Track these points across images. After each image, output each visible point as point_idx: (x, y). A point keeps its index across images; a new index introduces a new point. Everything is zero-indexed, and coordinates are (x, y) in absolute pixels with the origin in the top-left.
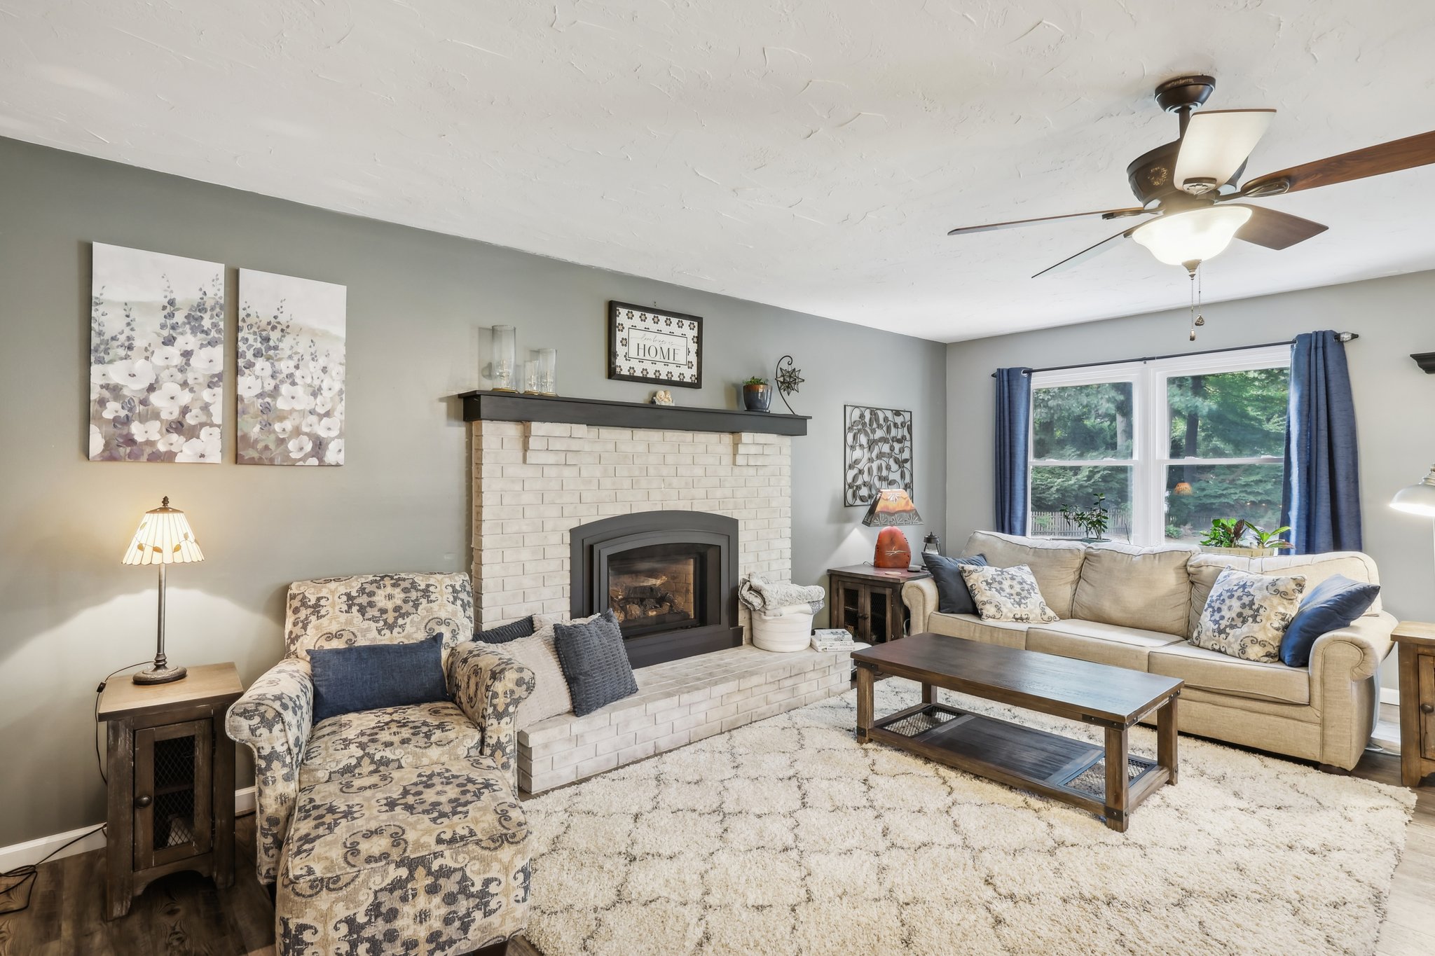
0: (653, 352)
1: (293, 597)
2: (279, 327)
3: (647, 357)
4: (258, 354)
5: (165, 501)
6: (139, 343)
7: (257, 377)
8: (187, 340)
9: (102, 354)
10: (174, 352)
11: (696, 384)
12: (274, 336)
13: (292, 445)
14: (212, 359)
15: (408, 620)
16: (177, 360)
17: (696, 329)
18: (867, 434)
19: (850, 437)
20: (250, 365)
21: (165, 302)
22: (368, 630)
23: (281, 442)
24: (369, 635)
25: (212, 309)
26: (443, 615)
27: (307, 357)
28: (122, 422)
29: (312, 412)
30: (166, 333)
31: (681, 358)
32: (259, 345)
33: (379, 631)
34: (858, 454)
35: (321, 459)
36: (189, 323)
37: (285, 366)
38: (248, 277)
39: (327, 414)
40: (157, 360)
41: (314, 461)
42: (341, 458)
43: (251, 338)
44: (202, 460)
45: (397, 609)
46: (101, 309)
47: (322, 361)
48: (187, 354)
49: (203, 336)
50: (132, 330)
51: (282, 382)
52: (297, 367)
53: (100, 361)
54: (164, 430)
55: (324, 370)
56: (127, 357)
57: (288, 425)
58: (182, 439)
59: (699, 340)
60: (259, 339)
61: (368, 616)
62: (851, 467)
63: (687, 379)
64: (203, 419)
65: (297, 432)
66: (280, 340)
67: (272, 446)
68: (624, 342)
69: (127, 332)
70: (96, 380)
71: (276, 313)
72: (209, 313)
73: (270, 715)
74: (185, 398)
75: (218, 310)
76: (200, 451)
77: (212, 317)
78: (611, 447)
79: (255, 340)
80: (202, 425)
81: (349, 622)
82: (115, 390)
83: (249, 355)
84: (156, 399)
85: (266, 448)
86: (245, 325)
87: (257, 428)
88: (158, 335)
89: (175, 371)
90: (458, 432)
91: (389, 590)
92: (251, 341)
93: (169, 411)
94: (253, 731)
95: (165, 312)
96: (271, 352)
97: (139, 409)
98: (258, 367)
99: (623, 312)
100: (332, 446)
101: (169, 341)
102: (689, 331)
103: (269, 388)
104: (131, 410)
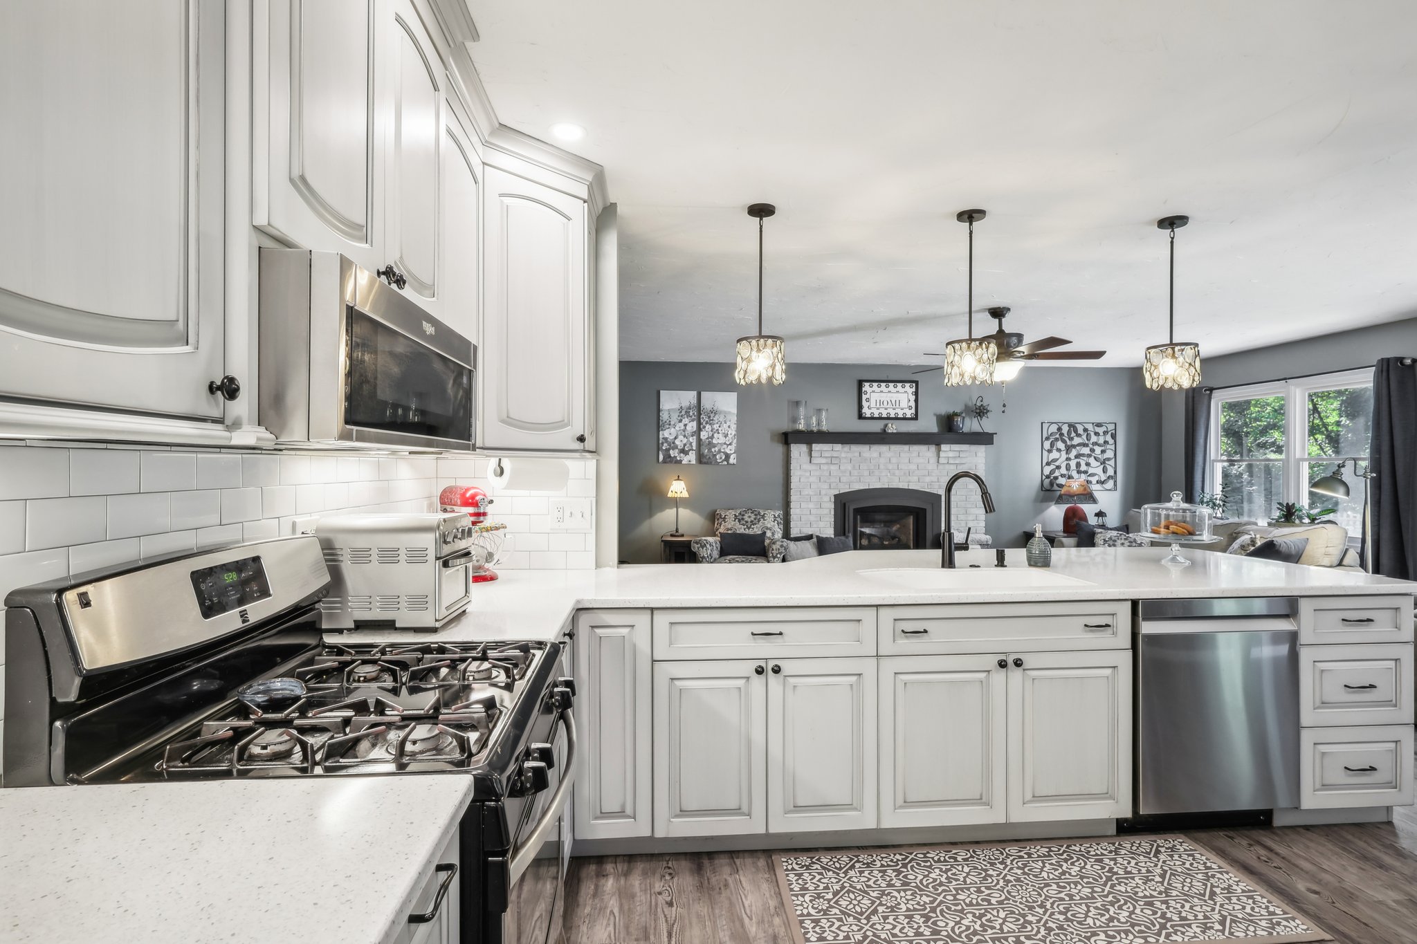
0: (885, 403)
1: (718, 514)
2: (714, 412)
3: (882, 406)
4: (707, 423)
5: (679, 477)
6: (672, 423)
7: (707, 431)
8: (686, 420)
9: (663, 427)
10: (681, 425)
11: (915, 418)
12: (712, 415)
13: (718, 457)
14: (692, 426)
15: (755, 526)
16: (683, 428)
17: (914, 387)
18: (1064, 441)
19: (1047, 445)
20: (704, 427)
21: (679, 407)
22: (741, 528)
23: (715, 455)
24: (741, 530)
25: (693, 408)
26: (769, 526)
27: (723, 422)
28: (667, 450)
29: (725, 443)
30: (679, 418)
31: (904, 404)
32: (707, 419)
33: (745, 529)
34: (1055, 455)
35: (728, 462)
36: (686, 414)
37: (716, 427)
38: (704, 394)
39: (730, 444)
40: (677, 428)
41: (726, 463)
42: (735, 462)
43: (705, 417)
44: (690, 462)
45: (752, 522)
46: (662, 412)
47: (728, 423)
48: (685, 425)
49: (690, 418)
50: (671, 418)
51: (715, 433)
52: (720, 427)
53: (662, 430)
54: (679, 452)
55: (729, 427)
56: (669, 428)
57: (717, 449)
58: (684, 455)
59: (916, 393)
60: (707, 417)
61: (741, 523)
62: (1048, 464)
63: (909, 416)
64: (690, 448)
65: (720, 451)
66: (714, 417)
67: (712, 457)
68: (868, 400)
69: (669, 419)
70: (661, 436)
71: (713, 406)
73: (703, 544)
74: (685, 441)
75: (695, 408)
76: (689, 459)
77: (693, 411)
78: (857, 454)
80: (690, 450)
81: (734, 525)
82: (666, 439)
83: (704, 424)
84: (677, 442)
85: (710, 458)
86: (703, 412)
87: (706, 451)
89: (682, 431)
90: (779, 449)
91: (750, 514)
93: (680, 445)
94: (698, 548)
95: (679, 411)
96: (711, 422)
97: (672, 445)
98: (707, 428)
99: (867, 384)
100: (732, 457)
101: (680, 421)
102: (909, 389)
103: (710, 435)
104: (670, 446)
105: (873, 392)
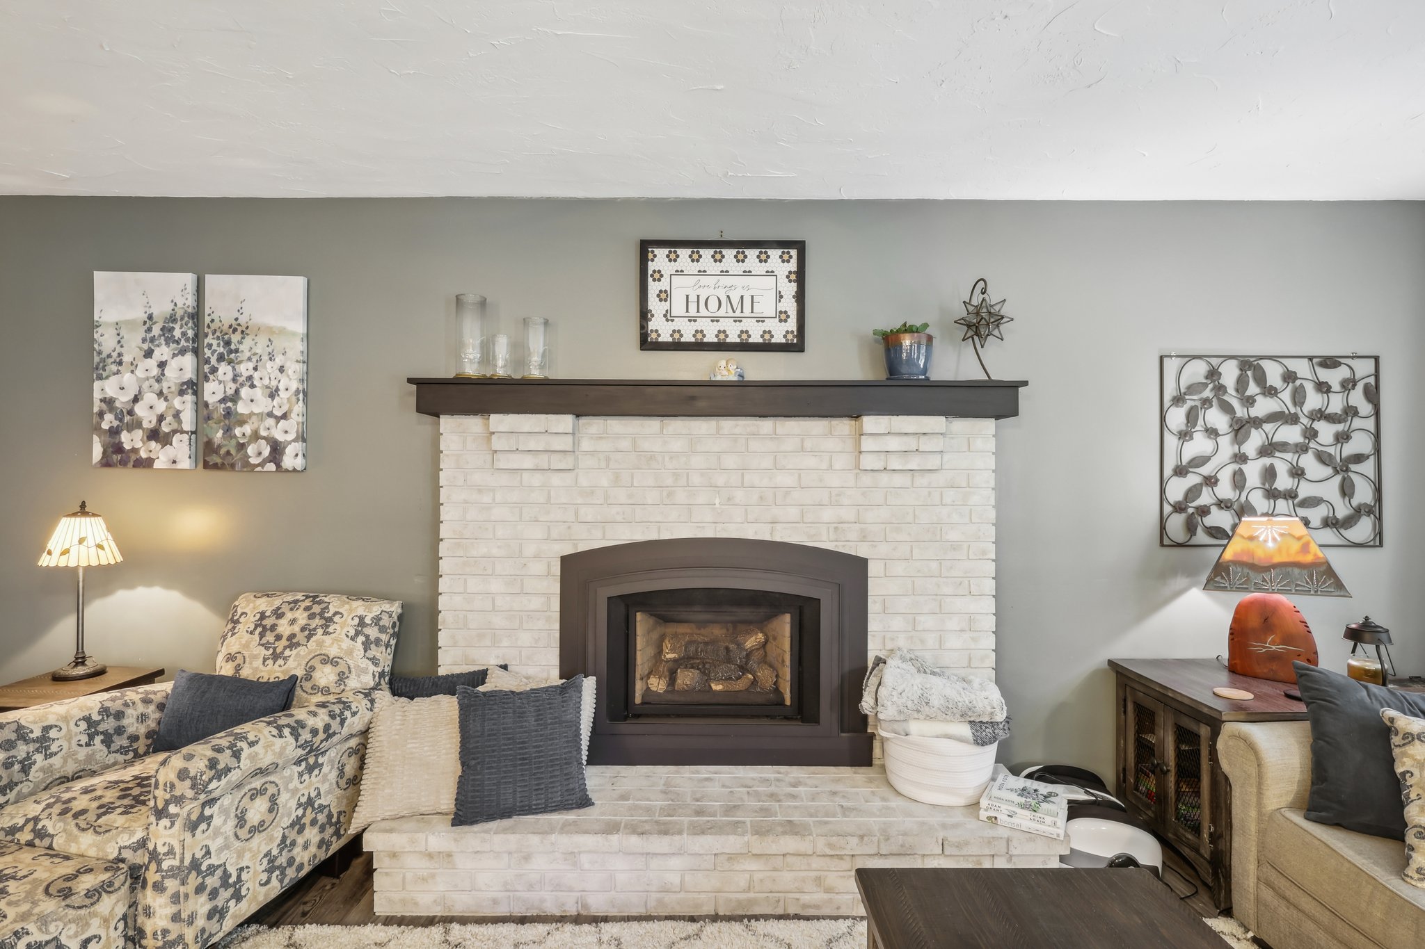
0: (713, 304)
2: (240, 329)
3: (703, 312)
4: (221, 358)
6: (127, 358)
7: (220, 382)
8: (163, 352)
9: (101, 371)
10: (152, 363)
11: (796, 346)
12: (235, 338)
13: (251, 450)
14: (183, 367)
16: (155, 371)
17: (794, 261)
18: (1227, 408)
19: (1177, 417)
20: (214, 370)
21: (145, 317)
22: (257, 657)
23: (242, 447)
24: (254, 664)
25: (182, 319)
27: (265, 358)
28: (114, 432)
29: (270, 415)
30: (146, 346)
31: (766, 306)
32: (221, 350)
33: (266, 660)
34: (1199, 445)
35: (278, 466)
36: (164, 335)
37: (245, 369)
38: (211, 280)
39: (285, 416)
40: (140, 373)
41: (271, 467)
42: (299, 463)
43: (215, 343)
44: (174, 466)
46: (100, 330)
47: (279, 360)
48: (162, 365)
49: (175, 345)
50: (122, 346)
51: (242, 385)
52: (256, 369)
53: (100, 378)
54: (145, 438)
55: (281, 369)
56: (118, 372)
57: (248, 429)
58: (159, 446)
59: (800, 277)
60: (222, 344)
61: (264, 640)
62: (1180, 471)
63: (778, 338)
64: (175, 426)
65: (256, 436)
66: (240, 343)
67: (233, 452)
68: (663, 296)
69: (118, 348)
70: (97, 395)
71: (237, 315)
72: (179, 323)
74: (161, 406)
75: (186, 319)
76: (172, 457)
77: (181, 328)
78: (625, 444)
79: (219, 345)
80: (175, 432)
81: (247, 645)
82: (109, 402)
83: (213, 361)
84: (140, 410)
85: (228, 453)
86: (210, 331)
87: (220, 434)
88: (141, 349)
89: (152, 381)
91: (298, 614)
92: (214, 347)
93: (149, 421)
95: (146, 327)
96: (232, 356)
97: (127, 418)
98: (220, 371)
99: (661, 253)
100: (290, 450)
101: (149, 354)
102: (780, 265)
103: (230, 392)
104: (121, 420)
105: (680, 273)
